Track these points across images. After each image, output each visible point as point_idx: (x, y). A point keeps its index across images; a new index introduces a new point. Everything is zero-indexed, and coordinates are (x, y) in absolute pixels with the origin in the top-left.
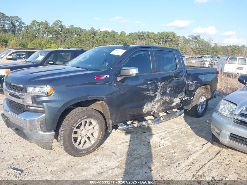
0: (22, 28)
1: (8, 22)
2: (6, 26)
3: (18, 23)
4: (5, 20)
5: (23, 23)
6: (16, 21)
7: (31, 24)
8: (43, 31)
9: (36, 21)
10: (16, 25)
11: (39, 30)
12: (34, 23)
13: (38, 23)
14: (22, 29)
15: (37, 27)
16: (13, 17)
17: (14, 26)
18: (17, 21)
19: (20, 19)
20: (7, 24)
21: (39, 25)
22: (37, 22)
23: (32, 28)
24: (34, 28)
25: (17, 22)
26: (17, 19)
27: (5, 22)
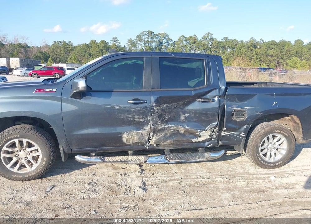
0: (169, 45)
1: (156, 40)
2: (154, 44)
3: (165, 40)
4: (153, 38)
5: (171, 40)
6: (163, 38)
8: (191, 47)
10: (163, 42)
11: (186, 45)
12: (181, 39)
13: (186, 38)
14: (169, 46)
15: (185, 43)
16: (160, 34)
17: (161, 43)
18: (164, 38)
19: (167, 35)
20: (154, 42)
21: (186, 41)
22: (184, 37)
23: (179, 44)
24: (181, 44)
25: (164, 39)
26: (165, 36)
27: (153, 40)
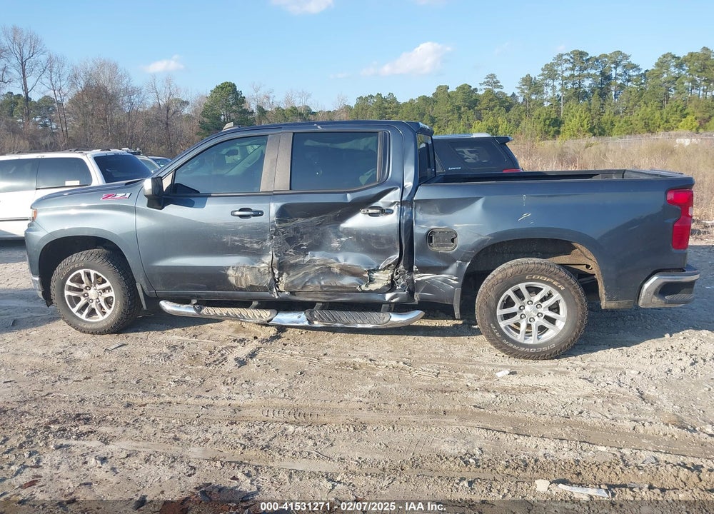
0: (629, 81)
1: (593, 72)
2: (587, 83)
3: (620, 70)
4: (586, 69)
5: (635, 67)
6: (613, 66)
7: (657, 65)
8: (693, 81)
9: (673, 54)
10: (614, 76)
11: (677, 78)
12: (663, 63)
13: (678, 58)
14: (629, 84)
15: (674, 71)
16: (606, 56)
17: (609, 78)
18: (617, 64)
19: (626, 57)
20: (589, 76)
21: (680, 66)
22: (674, 57)
23: (658, 77)
24: (665, 76)
25: (615, 68)
26: (618, 58)
27: (585, 72)
